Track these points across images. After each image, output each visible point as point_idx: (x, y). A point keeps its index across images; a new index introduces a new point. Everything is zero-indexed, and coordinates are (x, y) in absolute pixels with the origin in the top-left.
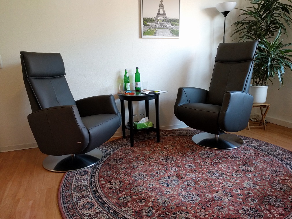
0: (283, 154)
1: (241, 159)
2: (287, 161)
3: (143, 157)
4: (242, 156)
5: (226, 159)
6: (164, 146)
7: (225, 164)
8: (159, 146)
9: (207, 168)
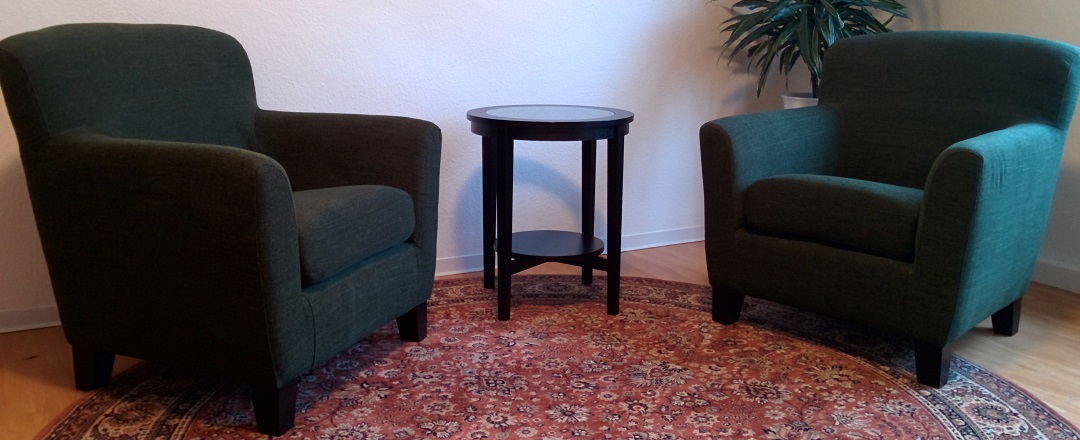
0: (976, 392)
1: (788, 398)
2: (972, 418)
3: (398, 367)
4: (797, 390)
5: (726, 397)
6: (502, 334)
7: (715, 413)
8: (481, 331)
9: (633, 424)
